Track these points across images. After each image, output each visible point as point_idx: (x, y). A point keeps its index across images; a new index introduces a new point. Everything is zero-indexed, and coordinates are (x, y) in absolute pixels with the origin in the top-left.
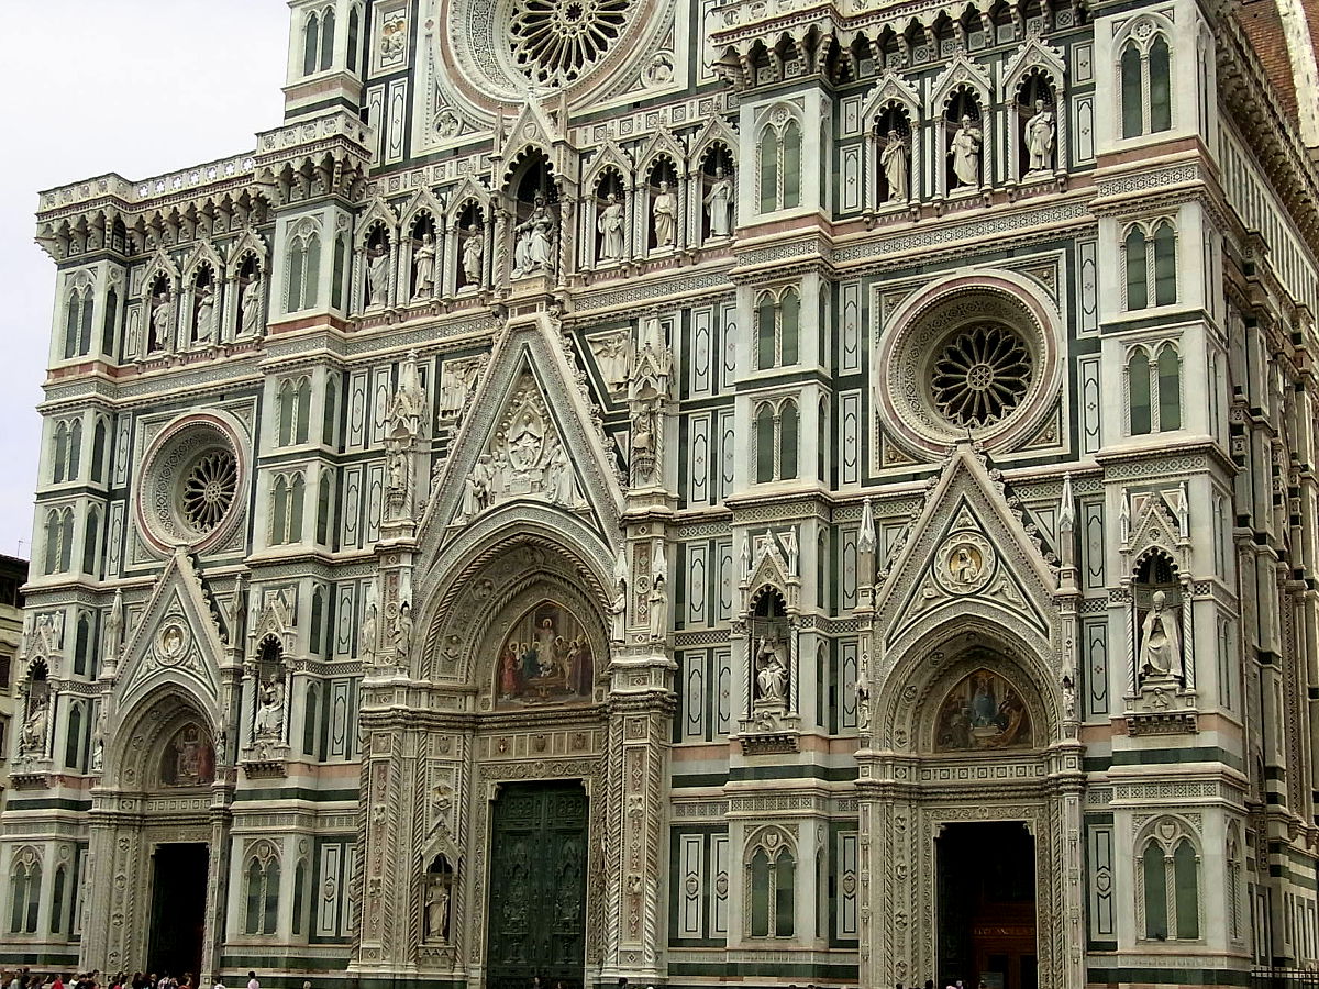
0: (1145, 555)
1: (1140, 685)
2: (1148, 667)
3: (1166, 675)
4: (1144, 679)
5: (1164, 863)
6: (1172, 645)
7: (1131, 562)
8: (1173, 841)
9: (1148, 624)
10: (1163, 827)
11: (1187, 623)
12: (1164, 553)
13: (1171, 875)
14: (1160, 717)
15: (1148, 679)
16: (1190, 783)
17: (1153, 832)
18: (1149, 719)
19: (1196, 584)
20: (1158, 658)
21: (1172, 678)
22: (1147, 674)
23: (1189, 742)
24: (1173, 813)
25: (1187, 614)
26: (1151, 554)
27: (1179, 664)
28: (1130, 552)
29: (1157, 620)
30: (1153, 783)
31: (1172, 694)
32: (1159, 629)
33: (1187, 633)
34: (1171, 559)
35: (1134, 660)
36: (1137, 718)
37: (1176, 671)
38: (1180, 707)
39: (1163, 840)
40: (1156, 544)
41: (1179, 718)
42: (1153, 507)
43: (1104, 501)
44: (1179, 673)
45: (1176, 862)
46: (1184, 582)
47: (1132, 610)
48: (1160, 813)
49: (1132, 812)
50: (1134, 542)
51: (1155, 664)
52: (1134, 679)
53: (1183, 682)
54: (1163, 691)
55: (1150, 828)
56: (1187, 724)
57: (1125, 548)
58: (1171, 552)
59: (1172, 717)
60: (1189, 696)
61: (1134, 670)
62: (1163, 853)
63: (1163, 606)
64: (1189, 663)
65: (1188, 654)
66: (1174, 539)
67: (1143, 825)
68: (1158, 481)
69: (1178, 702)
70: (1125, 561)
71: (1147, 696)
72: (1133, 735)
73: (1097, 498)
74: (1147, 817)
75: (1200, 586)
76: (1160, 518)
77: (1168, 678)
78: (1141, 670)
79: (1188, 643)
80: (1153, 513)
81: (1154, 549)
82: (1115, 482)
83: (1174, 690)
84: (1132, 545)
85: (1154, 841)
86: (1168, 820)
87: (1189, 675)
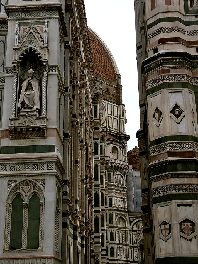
0: (26, 51)
1: (18, 113)
2: (23, 103)
3: (32, 108)
4: (21, 110)
5: (23, 206)
6: (36, 94)
7: (19, 54)
8: (29, 194)
9: (25, 84)
10: (25, 187)
11: (44, 84)
12: (35, 51)
13: (26, 212)
14: (27, 129)
15: (23, 110)
16: (40, 163)
17: (18, 189)
18: (21, 129)
19: (50, 67)
20: (29, 99)
21: (35, 109)
22: (22, 107)
23: (41, 142)
24: (30, 179)
25: (44, 79)
26: (29, 51)
27: (39, 103)
28: (18, 49)
29: (29, 84)
30: (20, 163)
31: (35, 118)
32: (30, 87)
33: (44, 89)
34: (38, 54)
35: (16, 101)
36: (15, 129)
37: (37, 106)
38: (38, 123)
39: (24, 194)
40: (32, 46)
41: (37, 129)
42: (31, 30)
43: (7, 34)
44: (39, 107)
45: (29, 205)
46: (44, 64)
47: (17, 77)
48: (23, 179)
49: (8, 179)
50: (21, 45)
51: (27, 102)
52: (15, 110)
53: (40, 112)
54: (30, 116)
55: (17, 187)
56: (41, 132)
57: (16, 47)
58: (39, 50)
59: (34, 129)
60: (44, 118)
61: (16, 106)
62: (23, 201)
63: (33, 76)
64: (44, 103)
65: (44, 98)
66: (41, 44)
67: (13, 186)
68: (34, 21)
69: (37, 121)
70: (15, 53)
71: (21, 118)
72: (12, 139)
73: (3, 33)
74: (16, 181)
75: (52, 68)
76: (34, 34)
77: (33, 110)
78: (19, 105)
79: (44, 93)
80: (31, 32)
81: (31, 49)
82: (13, 20)
83: (35, 115)
84: (20, 46)
85: (18, 195)
86: (27, 183)
87: (44, 108)
